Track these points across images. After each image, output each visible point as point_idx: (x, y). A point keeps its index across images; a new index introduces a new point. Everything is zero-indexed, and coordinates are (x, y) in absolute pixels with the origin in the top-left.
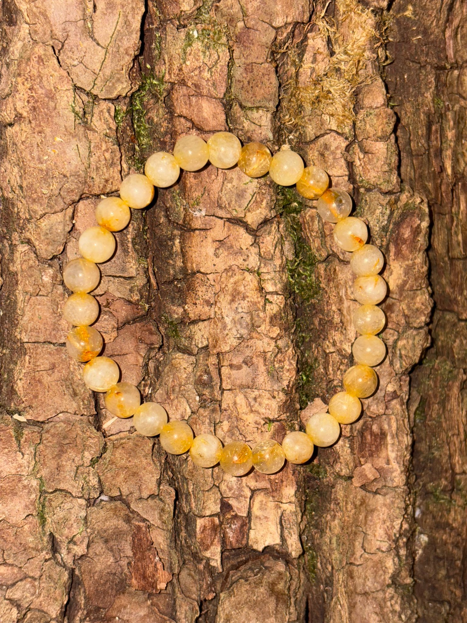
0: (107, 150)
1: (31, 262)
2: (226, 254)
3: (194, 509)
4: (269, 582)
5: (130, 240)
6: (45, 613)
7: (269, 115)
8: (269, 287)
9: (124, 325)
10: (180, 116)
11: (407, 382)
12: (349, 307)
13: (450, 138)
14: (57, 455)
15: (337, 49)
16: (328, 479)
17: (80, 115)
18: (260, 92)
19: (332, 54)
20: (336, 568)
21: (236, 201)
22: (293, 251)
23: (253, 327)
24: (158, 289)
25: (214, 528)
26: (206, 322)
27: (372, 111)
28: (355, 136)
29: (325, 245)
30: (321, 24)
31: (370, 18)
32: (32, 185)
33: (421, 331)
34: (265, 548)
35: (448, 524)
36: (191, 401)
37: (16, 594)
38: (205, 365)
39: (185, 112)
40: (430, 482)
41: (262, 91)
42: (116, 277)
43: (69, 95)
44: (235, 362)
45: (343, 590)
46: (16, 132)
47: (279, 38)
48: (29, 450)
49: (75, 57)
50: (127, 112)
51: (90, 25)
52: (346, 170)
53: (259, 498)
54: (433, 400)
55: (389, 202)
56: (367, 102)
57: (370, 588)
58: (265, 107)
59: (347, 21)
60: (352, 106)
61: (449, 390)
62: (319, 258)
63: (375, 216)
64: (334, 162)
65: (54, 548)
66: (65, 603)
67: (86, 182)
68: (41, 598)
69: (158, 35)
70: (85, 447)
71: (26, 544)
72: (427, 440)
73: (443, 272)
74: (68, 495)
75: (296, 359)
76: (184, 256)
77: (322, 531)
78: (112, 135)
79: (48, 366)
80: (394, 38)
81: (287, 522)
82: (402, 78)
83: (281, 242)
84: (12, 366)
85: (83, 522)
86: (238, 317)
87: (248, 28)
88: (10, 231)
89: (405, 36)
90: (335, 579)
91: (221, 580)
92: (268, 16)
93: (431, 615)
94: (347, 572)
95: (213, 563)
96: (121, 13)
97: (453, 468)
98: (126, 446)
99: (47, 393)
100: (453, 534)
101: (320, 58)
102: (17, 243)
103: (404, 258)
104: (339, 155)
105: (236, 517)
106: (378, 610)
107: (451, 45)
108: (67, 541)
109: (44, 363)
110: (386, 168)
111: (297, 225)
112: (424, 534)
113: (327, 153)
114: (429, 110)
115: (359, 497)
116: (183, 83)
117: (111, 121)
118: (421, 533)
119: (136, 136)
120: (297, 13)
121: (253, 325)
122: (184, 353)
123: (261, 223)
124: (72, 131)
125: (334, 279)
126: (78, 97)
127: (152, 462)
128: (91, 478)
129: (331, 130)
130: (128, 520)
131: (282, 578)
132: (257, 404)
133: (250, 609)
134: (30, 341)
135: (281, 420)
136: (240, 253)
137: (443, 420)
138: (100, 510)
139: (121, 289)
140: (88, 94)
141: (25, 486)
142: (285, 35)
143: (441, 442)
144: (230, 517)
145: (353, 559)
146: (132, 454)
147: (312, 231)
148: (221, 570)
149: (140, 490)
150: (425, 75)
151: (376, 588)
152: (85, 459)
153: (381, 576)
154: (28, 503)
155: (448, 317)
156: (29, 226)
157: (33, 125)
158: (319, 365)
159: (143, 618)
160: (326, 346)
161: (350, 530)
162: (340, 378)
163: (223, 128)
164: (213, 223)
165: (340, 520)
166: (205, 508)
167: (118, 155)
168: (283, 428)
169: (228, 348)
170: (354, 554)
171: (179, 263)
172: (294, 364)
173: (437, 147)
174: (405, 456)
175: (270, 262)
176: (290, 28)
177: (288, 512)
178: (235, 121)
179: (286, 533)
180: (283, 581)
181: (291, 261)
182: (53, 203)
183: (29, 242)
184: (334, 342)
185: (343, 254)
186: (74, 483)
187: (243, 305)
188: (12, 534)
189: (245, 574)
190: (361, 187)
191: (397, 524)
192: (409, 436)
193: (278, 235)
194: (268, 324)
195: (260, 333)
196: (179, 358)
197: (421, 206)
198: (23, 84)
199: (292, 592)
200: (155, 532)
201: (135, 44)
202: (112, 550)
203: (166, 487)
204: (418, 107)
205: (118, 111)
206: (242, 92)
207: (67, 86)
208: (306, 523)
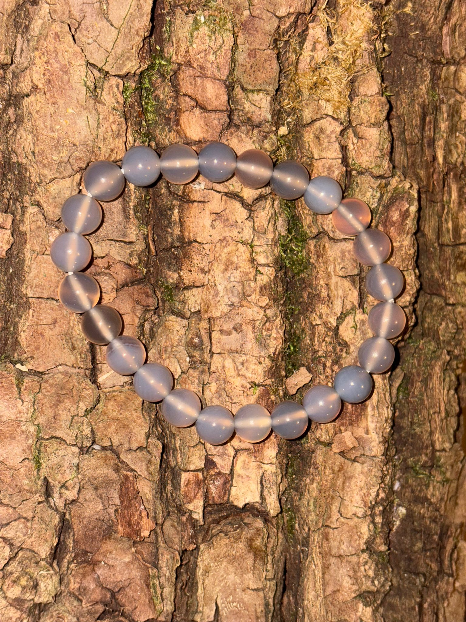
0: (114, 122)
1: (39, 223)
2: (222, 226)
3: (180, 463)
4: (247, 538)
5: (132, 207)
6: (36, 553)
7: (269, 98)
8: (261, 259)
9: (123, 287)
10: (185, 95)
12: (337, 283)
13: (443, 129)
14: (54, 405)
15: (335, 39)
16: (309, 445)
17: (91, 89)
18: (261, 76)
19: (331, 43)
20: (312, 529)
22: (286, 227)
23: (244, 296)
24: (157, 255)
25: (198, 483)
26: (200, 289)
27: (366, 99)
28: (350, 121)
29: (316, 222)
30: (322, 16)
31: (369, 11)
32: (44, 151)
33: (405, 309)
34: (246, 505)
35: (426, 499)
36: (181, 361)
37: (9, 533)
38: (196, 329)
39: (190, 92)
40: (411, 457)
41: (263, 76)
42: (117, 241)
43: (82, 70)
44: (225, 328)
45: (318, 550)
46: (32, 102)
47: (282, 27)
48: (28, 398)
49: (90, 36)
50: (136, 89)
51: (105, 7)
52: (340, 153)
53: (242, 458)
54: (416, 378)
55: (379, 185)
56: (362, 90)
57: (344, 551)
58: (266, 90)
59: (347, 13)
60: (348, 93)
61: (432, 369)
62: (310, 235)
63: (365, 198)
64: (329, 145)
65: (48, 492)
66: (55, 544)
67: (93, 151)
68: (33, 539)
69: (168, 19)
70: (80, 398)
71: (21, 486)
72: (410, 417)
73: (433, 258)
74: (62, 442)
75: (284, 329)
76: (181, 226)
77: (302, 494)
78: (119, 109)
79: (50, 321)
80: (394, 32)
81: (268, 482)
82: (399, 70)
83: (274, 217)
84: (17, 319)
85: (75, 469)
86: (231, 285)
87: (254, 17)
88: (22, 194)
89: (404, 31)
90: (311, 539)
91: (203, 533)
92: (273, 6)
93: (406, 586)
94: (322, 534)
95: (195, 516)
97: (433, 445)
98: (118, 399)
99: (48, 346)
100: (431, 509)
101: (319, 46)
102: (27, 205)
103: (392, 240)
104: (333, 139)
105: (219, 473)
106: (351, 573)
107: (448, 42)
108: (60, 486)
109: (46, 317)
110: (378, 153)
111: (291, 203)
112: (402, 506)
113: (322, 136)
114: (424, 101)
115: (337, 463)
116: (189, 64)
117: (119, 95)
118: (399, 505)
119: (144, 112)
120: (299, 4)
121: (244, 294)
122: (177, 316)
123: (257, 199)
124: (84, 104)
125: (323, 255)
126: (90, 72)
127: (141, 416)
128: (85, 427)
129: (327, 115)
130: (117, 470)
131: (260, 535)
132: (244, 368)
133: (229, 563)
134: (35, 296)
135: (266, 385)
136: (235, 225)
137: (425, 398)
138: (91, 458)
139: (122, 253)
140: (100, 70)
141: (23, 432)
142: (288, 24)
143: (422, 419)
144: (213, 473)
145: (329, 522)
146: (124, 406)
147: (305, 209)
148: (202, 523)
149: (130, 442)
150: (421, 69)
151: (350, 552)
152: (79, 410)
153: (356, 540)
154: (25, 448)
155: (435, 301)
156: (39, 189)
157: (48, 97)
158: (306, 336)
159: (127, 564)
160: (313, 319)
161: (327, 494)
162: (325, 349)
163: (225, 109)
164: (211, 197)
165: (318, 483)
166: (190, 463)
167: (124, 127)
168: (267, 393)
169: (219, 314)
170: (330, 517)
171: (177, 232)
172: (282, 333)
173: (430, 137)
174: (385, 428)
175: (263, 236)
176: (293, 18)
177: (269, 472)
178: (236, 102)
179: (266, 492)
180: (261, 537)
181: (284, 236)
182: (62, 169)
183: (38, 205)
184: (321, 315)
185: (333, 232)
186: (69, 432)
187: (236, 275)
188: (9, 476)
189: (225, 528)
190: (354, 170)
191: (374, 492)
192: (389, 409)
193: (272, 212)
194: (258, 294)
195: (250, 302)
196: (172, 321)
197: (411, 191)
198: (40, 58)
199: (269, 550)
200: (142, 483)
201: (145, 26)
202: (101, 497)
203: (154, 441)
204: (414, 99)
205: (127, 87)
206: (245, 75)
207: (80, 62)
208: (287, 486)
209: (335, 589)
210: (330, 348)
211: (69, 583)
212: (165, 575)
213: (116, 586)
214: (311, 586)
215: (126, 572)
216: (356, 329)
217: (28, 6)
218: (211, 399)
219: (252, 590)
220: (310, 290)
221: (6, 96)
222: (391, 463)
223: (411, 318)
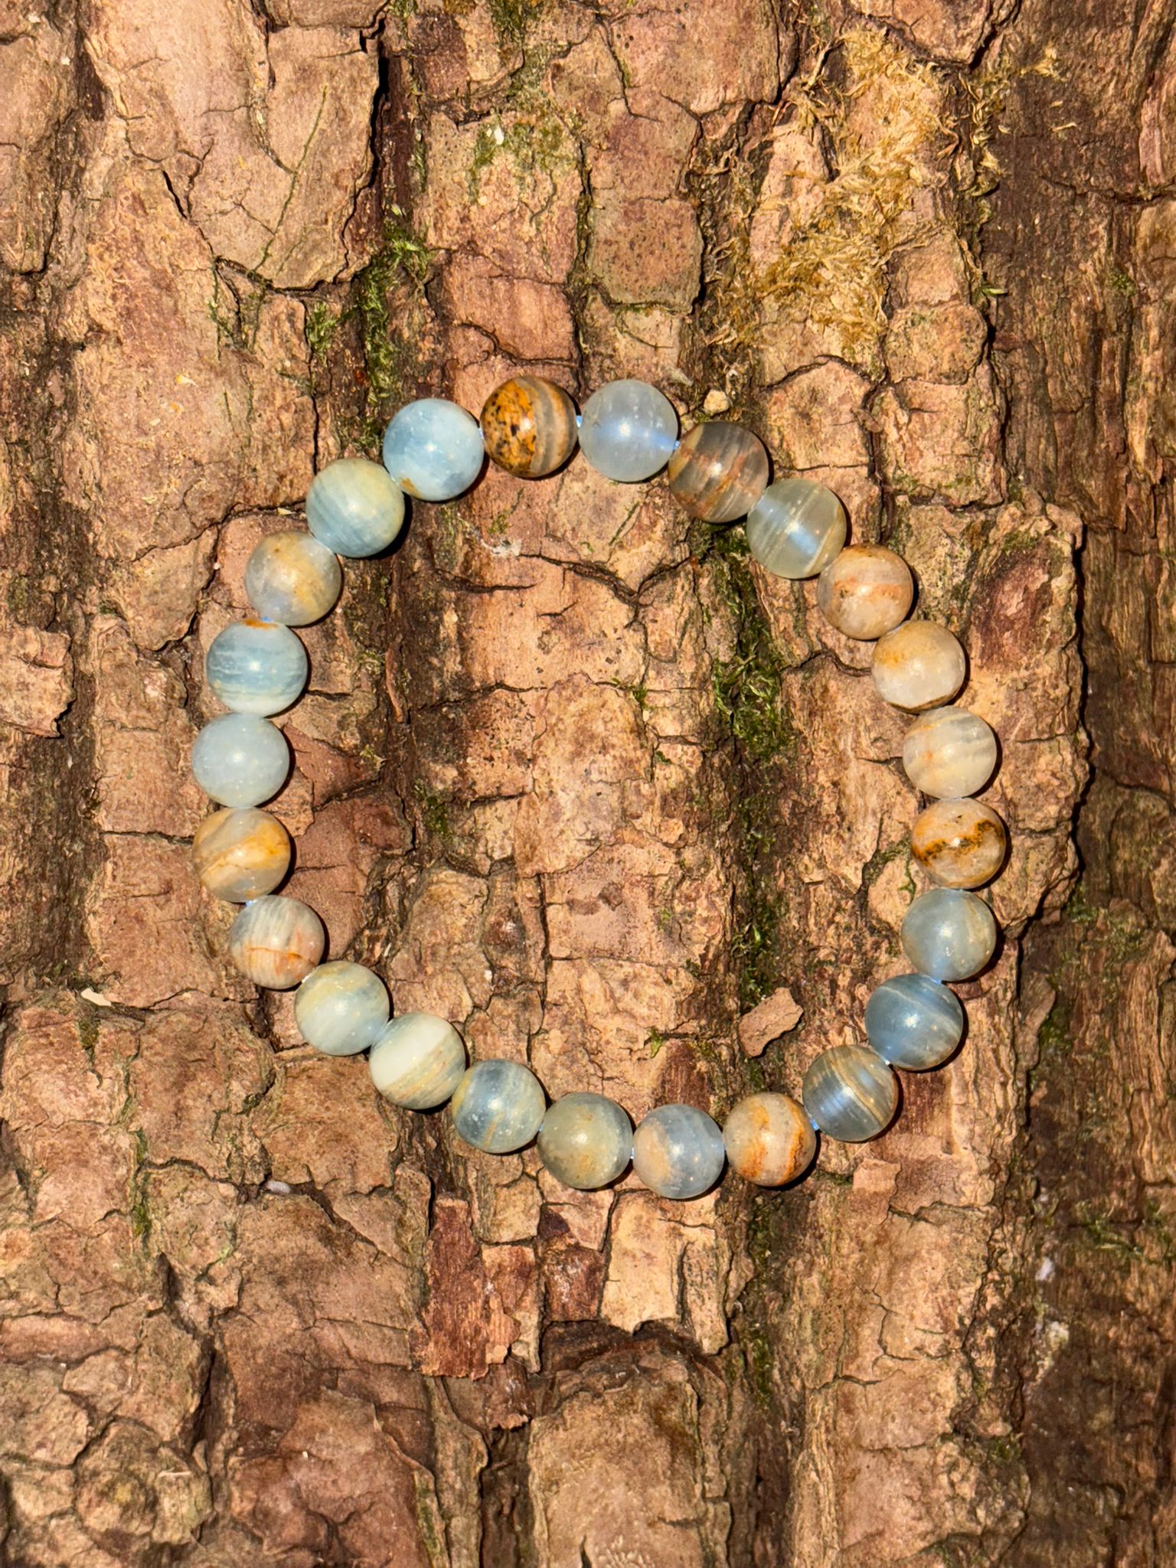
0: (286, 407)
1: (120, 655)
2: (567, 645)
3: (478, 1225)
4: (649, 1404)
5: (339, 610)
6: (150, 1429)
7: (676, 323)
8: (667, 725)
9: (329, 800)
10: (466, 325)
12: (863, 776)
13: (1146, 370)
14: (174, 1083)
15: (843, 163)
17: (230, 326)
18: (657, 266)
20: (810, 1385)
21: (592, 524)
22: (732, 641)
23: (627, 817)
24: (409, 721)
25: (524, 1272)
26: (514, 802)
27: (926, 312)
28: (887, 371)
29: (805, 628)
30: (804, 105)
31: (929, 86)
32: (120, 483)
33: (1045, 839)
34: (643, 1324)
35: (1126, 1304)
36: (472, 980)
37: (83, 1381)
38: (507, 901)
39: (478, 317)
40: (1082, 1198)
41: (662, 265)
43: (204, 280)
44: (580, 896)
45: (823, 1437)
46: (90, 365)
47: (710, 138)
48: (112, 1070)
49: (225, 193)
50: (345, 318)
51: (260, 118)
52: (863, 451)
53: (633, 1210)
54: (1089, 1003)
55: (968, 528)
56: (916, 290)
57: (895, 1438)
58: (667, 304)
59: (871, 96)
60: (879, 300)
61: (1126, 983)
62: (789, 661)
63: (933, 562)
64: (835, 433)
65: (172, 1286)
66: (192, 1410)
67: (240, 478)
68: (140, 1396)
69: (419, 137)
70: (232, 1072)
71: (107, 1274)
72: (1076, 1099)
73: (1136, 694)
74: (197, 1173)
75: (728, 896)
76: (463, 650)
77: (787, 1298)
78: (297, 373)
79: (155, 887)
80: (1012, 126)
81: (695, 1270)
82: (1028, 223)
83: (697, 620)
84: (83, 881)
85: (230, 1235)
86: (591, 791)
87: (636, 116)
88: (85, 581)
89: (1038, 123)
90: (809, 1410)
92: (682, 87)
93: (1070, 1515)
94: (836, 1398)
95: (518, 1351)
96: (329, 91)
97: (1137, 1168)
98: (318, 1075)
99: (153, 946)
100: (1135, 1326)
101: (802, 184)
102: (95, 610)
103: (1007, 663)
104: (846, 417)
105: (577, 1248)
106: (915, 1492)
107: (1157, 143)
108: (193, 1275)
109: (146, 879)
110: (963, 447)
111: (744, 579)
112: (1060, 1321)
113: (817, 411)
114: (1092, 302)
115: (873, 1226)
117: (295, 340)
118: (1051, 1318)
119: (370, 366)
120: (748, 80)
121: (624, 811)
122: (460, 871)
123: (651, 576)
124: (215, 361)
125: (823, 710)
126: (223, 286)
127: (377, 1115)
128: (246, 1139)
129: (831, 357)
130: (327, 1239)
131: (676, 1398)
132: (630, 994)
133: (609, 1461)
134: (118, 829)
135: (686, 1035)
136: (600, 643)
137: (1113, 1053)
138: (263, 1213)
139: (321, 719)
140: (254, 277)
141: (104, 1148)
142: (724, 129)
143: (1106, 1106)
144: (563, 1248)
145: (853, 1367)
146: (332, 1092)
147: (775, 596)
148: (535, 1367)
149: (353, 1173)
150: (1083, 219)
151: (911, 1440)
152: (232, 1097)
153: (923, 1412)
154: (110, 1186)
155: (1142, 805)
156: (116, 574)
158: (788, 911)
159: (364, 1458)
160: (801, 868)
161: (847, 1299)
162: (834, 943)
163: (565, 354)
164: (537, 574)
165: (824, 1274)
166: (499, 1225)
167: (311, 418)
168: (687, 1054)
169: (562, 864)
170: (857, 1355)
171: (453, 665)
172: (722, 905)
173: (1110, 392)
174: (999, 1135)
175: (670, 666)
176: (734, 115)
177: (698, 1246)
178: (595, 337)
179: (691, 1296)
180: (679, 1404)
181: (725, 665)
182: (166, 524)
183: (117, 612)
184: (822, 857)
185: (851, 651)
186: (211, 1149)
187: (603, 765)
188: (77, 1251)
189: (592, 1380)
190: (899, 492)
191: (967, 1294)
192: (1009, 1087)
193: (693, 605)
194: (658, 812)
195: (639, 832)
196: (448, 882)
197: (1052, 539)
198: (101, 258)
199: (707, 1432)
200: (388, 1270)
201: (356, 163)
202: (295, 1302)
203: (409, 1172)
204: (1066, 296)
205: (319, 316)
206: (614, 267)
207: (198, 262)
208: (750, 1275)
209: (873, 1530)
210: (847, 942)
211: (229, 1499)
212: (452, 1487)
213: (340, 1509)
214: (807, 1524)
215: (363, 1476)
216: (913, 892)
217: (84, 122)
218: (552, 1069)
219: (672, 1523)
220: (796, 797)
221: (37, 347)
222: (1021, 1219)
223: (1063, 860)
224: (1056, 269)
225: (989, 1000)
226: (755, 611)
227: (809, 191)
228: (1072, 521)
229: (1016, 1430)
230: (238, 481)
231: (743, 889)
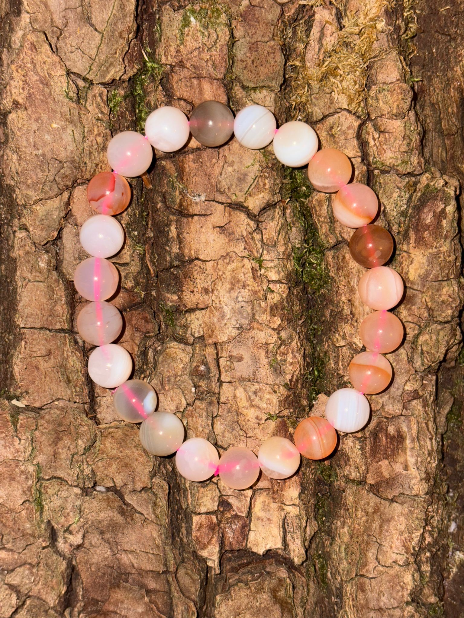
0: (99, 135)
1: (27, 248)
2: (227, 240)
3: (190, 505)
4: (270, 589)
6: (44, 601)
7: (273, 95)
8: (272, 275)
10: (180, 99)
11: (434, 382)
14: (53, 442)
15: (345, 22)
16: (338, 483)
17: (74, 100)
18: (264, 71)
20: (345, 579)
21: (237, 185)
22: (301, 238)
23: (254, 317)
24: (157, 276)
25: (212, 527)
26: (204, 311)
27: (385, 87)
28: (369, 114)
29: (334, 230)
32: (27, 171)
33: (446, 325)
34: (267, 551)
36: (186, 392)
37: (14, 579)
38: (202, 356)
39: (186, 95)
41: (266, 70)
43: (63, 80)
44: (234, 354)
45: (351, 603)
46: (13, 119)
47: (286, 14)
48: (25, 436)
49: (73, 44)
50: (125, 98)
51: (88, 11)
52: (359, 150)
53: (261, 498)
55: (407, 184)
56: (381, 78)
57: (385, 604)
58: (268, 87)
60: (364, 83)
62: (327, 245)
63: (392, 200)
64: (346, 143)
65: (53, 535)
66: (63, 592)
68: (40, 586)
69: (157, 17)
70: (78, 436)
71: (24, 530)
74: (64, 483)
75: (302, 352)
76: (180, 243)
77: (333, 539)
78: (104, 119)
79: (44, 353)
80: (422, 9)
81: (290, 526)
82: (431, 52)
83: (285, 228)
84: (13, 351)
85: (78, 511)
86: (238, 305)
87: (254, 6)
88: (13, 217)
89: (433, 7)
90: (344, 591)
91: (223, 582)
94: (356, 585)
95: (210, 564)
98: (116, 436)
99: (43, 379)
101: (328, 33)
102: (17, 229)
103: (427, 246)
104: (351, 136)
105: (236, 516)
108: (63, 530)
109: (40, 349)
111: (306, 210)
112: (460, 551)
113: (337, 133)
114: (460, 85)
115: (372, 504)
116: (182, 64)
117: (103, 105)
118: (455, 550)
119: (137, 120)
121: (254, 314)
122: (180, 342)
123: (264, 209)
124: (68, 117)
125: (343, 267)
126: (71, 82)
127: (143, 454)
128: (85, 466)
129: (343, 109)
130: (122, 512)
131: (282, 585)
132: (257, 398)
133: (253, 616)
134: (27, 326)
135: (284, 416)
138: (93, 500)
140: (85, 79)
141: (22, 472)
142: (293, 11)
144: (230, 516)
145: (364, 570)
146: (123, 444)
147: (320, 216)
148: (218, 572)
149: (133, 481)
150: (454, 48)
151: (392, 605)
152: (79, 447)
153: (398, 591)
154: (25, 489)
156: (25, 212)
157: (29, 112)
158: (329, 360)
159: (141, 615)
160: (335, 340)
161: (361, 539)
164: (213, 209)
165: (350, 527)
166: (200, 505)
168: (285, 425)
169: (226, 339)
170: (366, 565)
171: (175, 250)
172: (299, 357)
174: (429, 463)
175: (273, 249)
176: (297, 4)
177: (292, 514)
178: (237, 102)
179: (289, 538)
180: (284, 588)
181: (298, 248)
182: (47, 189)
183: (27, 230)
184: (344, 334)
186: (70, 472)
187: (244, 294)
188: (11, 519)
189: (244, 577)
190: (376, 168)
191: (416, 536)
192: (433, 440)
193: (283, 221)
194: (269, 314)
195: (261, 324)
196: (174, 347)
197: (446, 189)
198: (17, 71)
199: (298, 602)
200: (151, 527)
201: (129, 27)
202: (109, 543)
203: (159, 480)
204: (448, 83)
205: (115, 96)
206: (245, 72)
207: (59, 72)
208: (316, 529)
217: (13, 18)
218: (223, 433)
220: (332, 308)
222: (441, 502)
223: (455, 335)
224: (444, 70)
225: (423, 400)
226: (312, 225)
227: (331, 36)
228: (454, 182)
229: (441, 600)
230: (78, 168)
231: (309, 350)
